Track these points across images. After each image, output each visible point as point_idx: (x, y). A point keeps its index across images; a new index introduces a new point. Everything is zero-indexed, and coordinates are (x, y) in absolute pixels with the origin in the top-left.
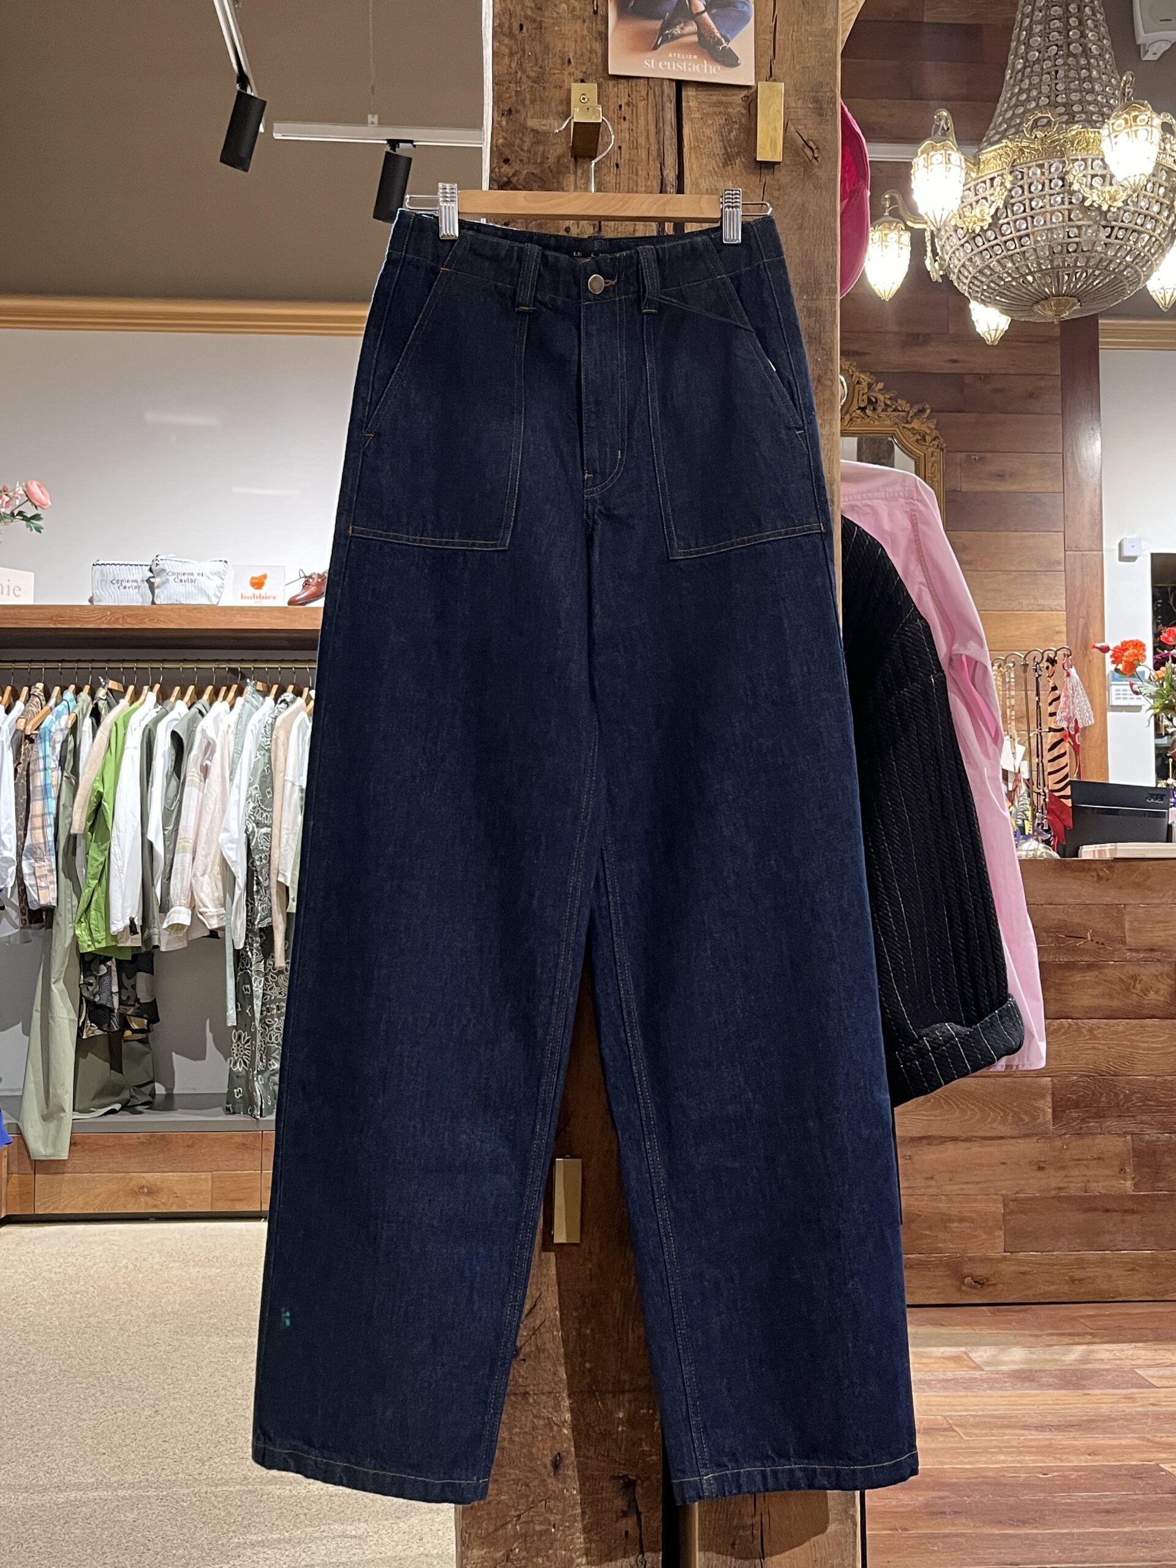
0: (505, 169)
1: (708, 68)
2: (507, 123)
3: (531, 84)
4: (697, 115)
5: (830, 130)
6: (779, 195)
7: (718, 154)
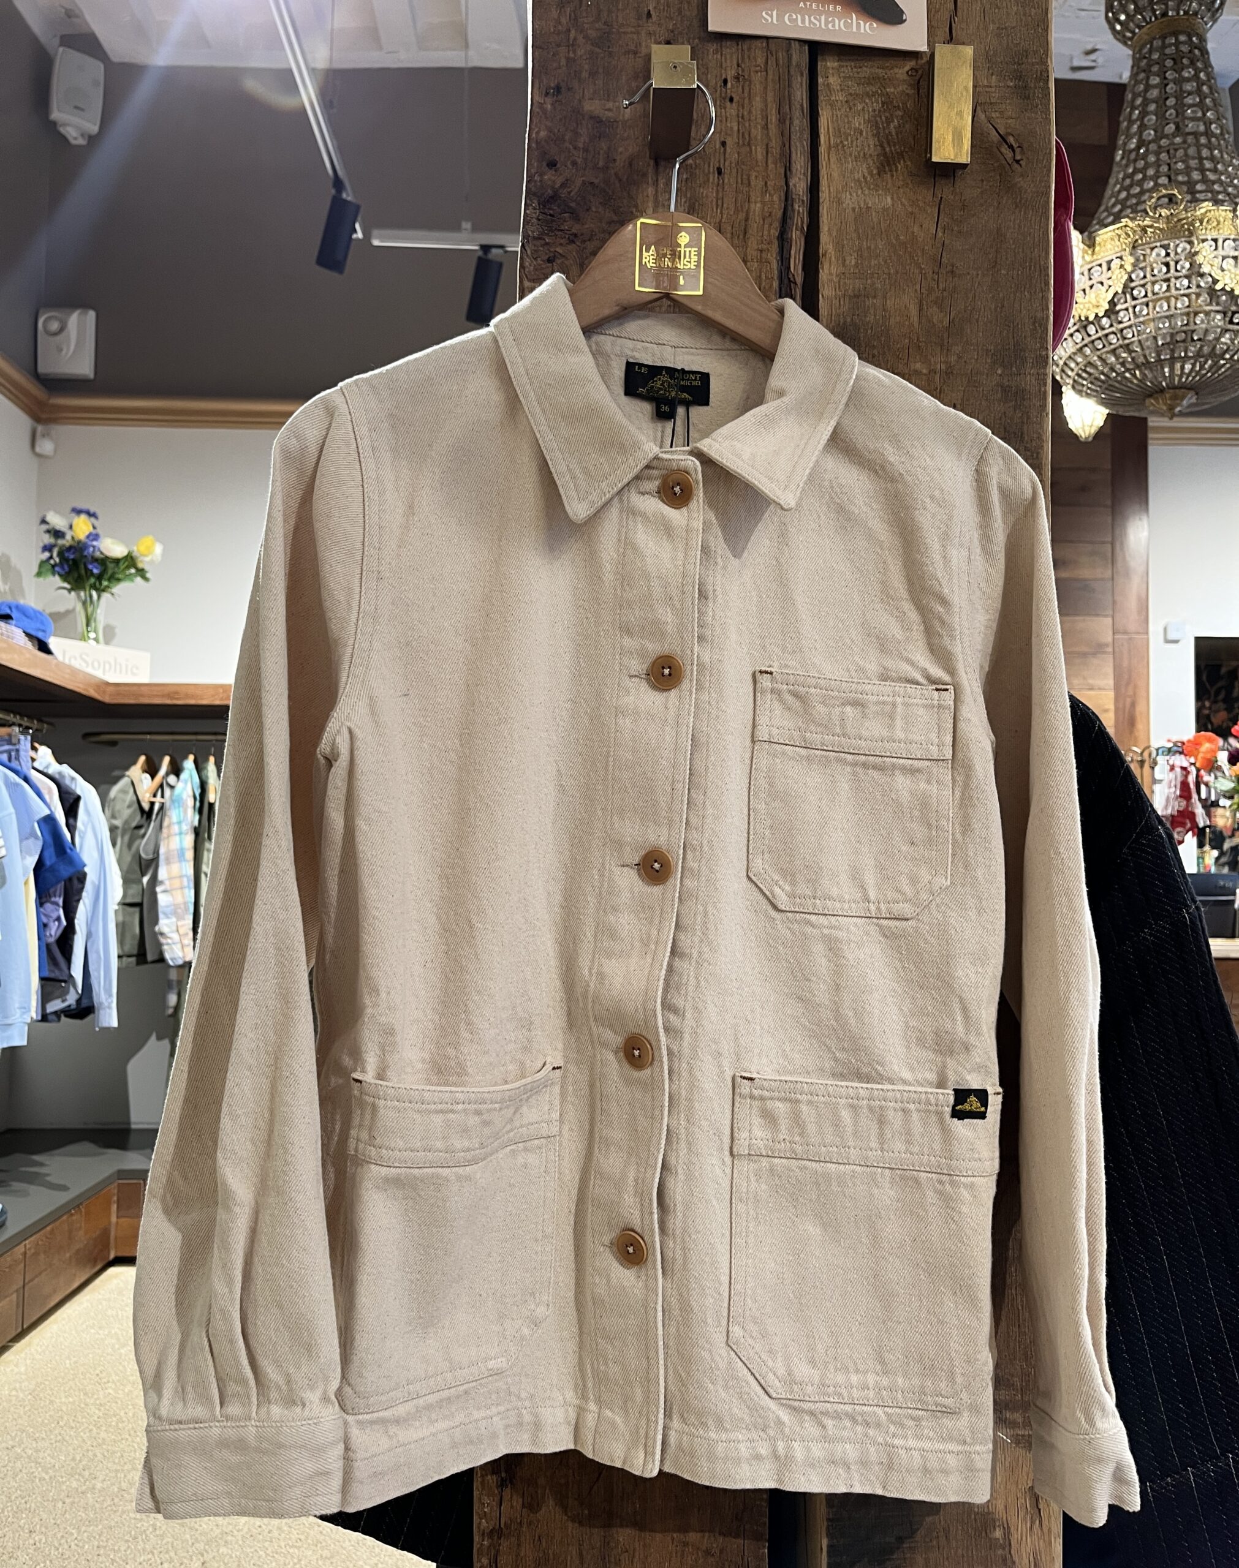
0: (550, 176)
1: (858, 25)
2: (552, 104)
3: (589, 47)
4: (841, 97)
5: (1040, 119)
6: (961, 216)
7: (871, 155)
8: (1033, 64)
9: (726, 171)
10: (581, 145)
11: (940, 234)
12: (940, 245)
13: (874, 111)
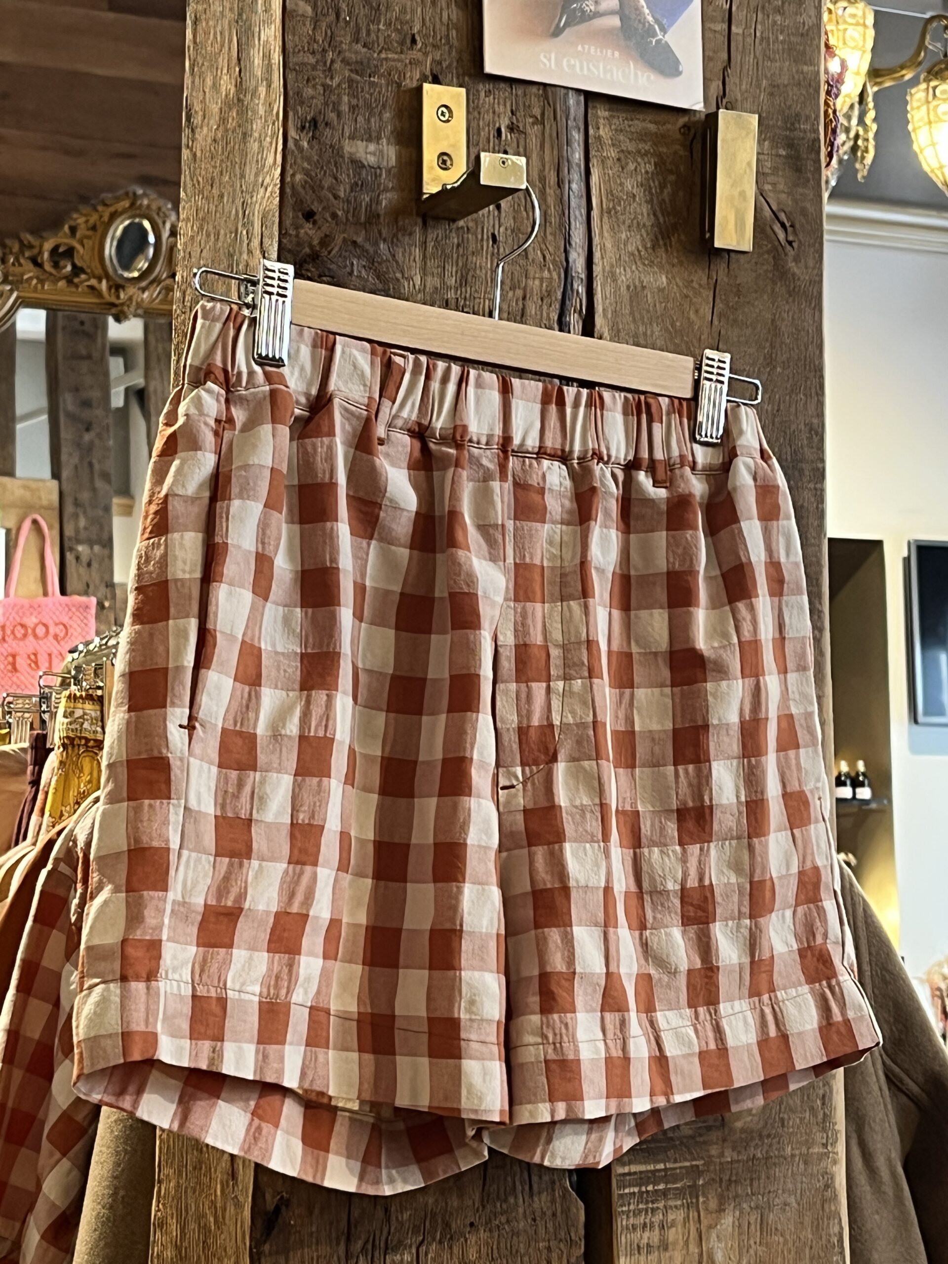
0: (307, 229)
1: (636, 75)
2: (309, 142)
3: (347, 73)
4: (613, 153)
5: (811, 196)
6: (737, 302)
7: (644, 225)
8: (805, 132)
9: (501, 238)
10: (342, 194)
11: (716, 322)
12: (716, 335)
13: (647, 172)
